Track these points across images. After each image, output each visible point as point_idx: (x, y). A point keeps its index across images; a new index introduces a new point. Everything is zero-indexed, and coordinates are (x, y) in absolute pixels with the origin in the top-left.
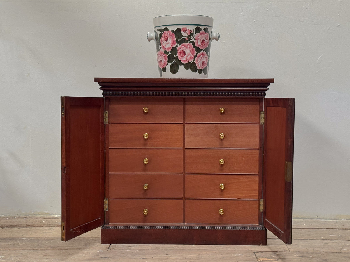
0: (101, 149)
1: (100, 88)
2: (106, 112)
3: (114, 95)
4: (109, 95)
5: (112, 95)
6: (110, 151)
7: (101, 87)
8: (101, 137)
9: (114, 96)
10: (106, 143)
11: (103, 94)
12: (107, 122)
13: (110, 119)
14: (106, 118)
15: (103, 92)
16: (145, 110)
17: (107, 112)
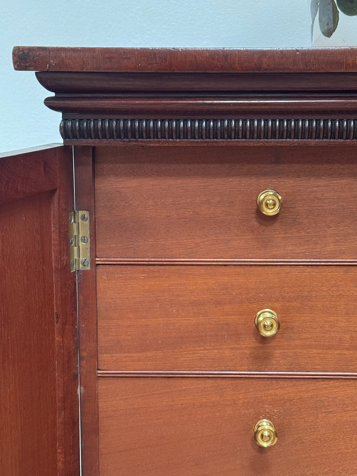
0: (59, 394)
1: (49, 103)
2: (81, 213)
3: (119, 137)
4: (96, 134)
5: (105, 134)
6: (102, 386)
7: (53, 94)
8: (57, 338)
9: (118, 142)
10: (84, 354)
11: (65, 132)
12: (88, 260)
13: (99, 246)
14: (81, 244)
15: (65, 119)
16: (267, 205)
17: (86, 214)
